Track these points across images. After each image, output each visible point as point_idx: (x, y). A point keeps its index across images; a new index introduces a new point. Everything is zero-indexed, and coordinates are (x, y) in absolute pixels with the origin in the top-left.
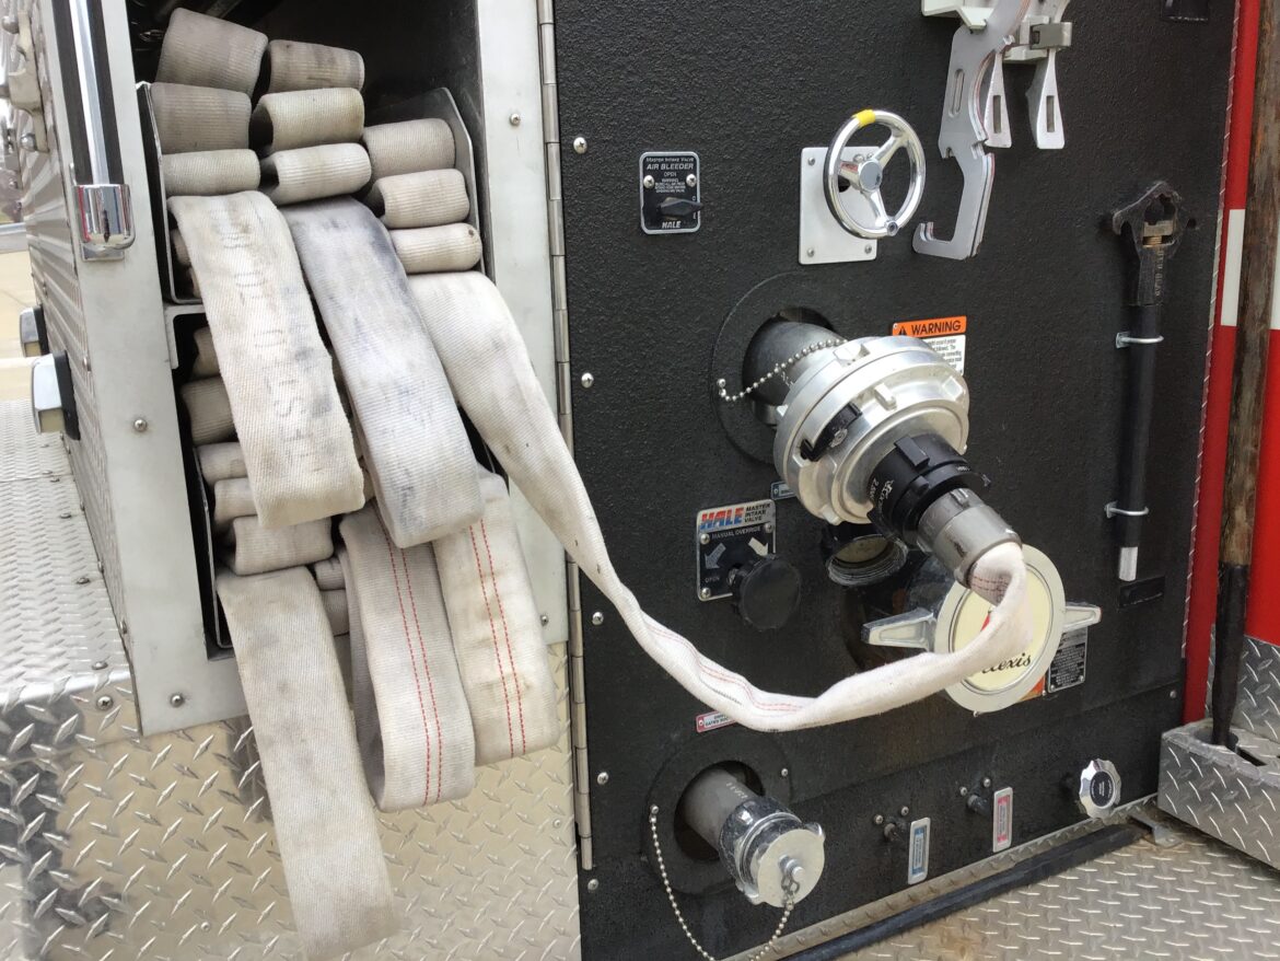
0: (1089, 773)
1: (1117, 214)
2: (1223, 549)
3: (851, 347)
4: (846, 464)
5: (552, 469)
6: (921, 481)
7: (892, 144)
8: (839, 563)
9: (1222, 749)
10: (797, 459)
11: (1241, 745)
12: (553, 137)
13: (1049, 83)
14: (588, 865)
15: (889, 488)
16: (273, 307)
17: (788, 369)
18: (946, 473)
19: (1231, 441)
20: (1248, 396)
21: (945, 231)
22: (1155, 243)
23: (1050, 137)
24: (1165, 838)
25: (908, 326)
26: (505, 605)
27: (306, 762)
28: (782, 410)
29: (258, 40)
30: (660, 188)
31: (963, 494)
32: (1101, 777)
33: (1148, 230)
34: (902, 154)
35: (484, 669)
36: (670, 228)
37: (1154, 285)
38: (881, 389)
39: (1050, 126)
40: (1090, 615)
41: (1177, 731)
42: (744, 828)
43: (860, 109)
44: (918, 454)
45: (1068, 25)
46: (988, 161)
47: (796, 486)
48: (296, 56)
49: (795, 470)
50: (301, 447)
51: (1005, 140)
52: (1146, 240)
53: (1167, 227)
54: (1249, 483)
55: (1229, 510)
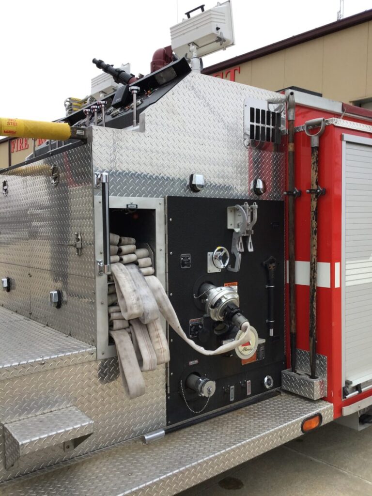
0: (266, 379)
1: (264, 262)
2: (290, 330)
3: (219, 289)
4: (219, 309)
5: (170, 310)
6: (232, 312)
7: (223, 252)
8: (216, 330)
9: (293, 373)
10: (210, 309)
11: (297, 372)
12: (167, 252)
13: (250, 240)
14: (169, 392)
15: (227, 313)
16: (129, 283)
17: (207, 293)
18: (236, 310)
19: (290, 307)
20: (292, 297)
21: (233, 266)
22: (272, 268)
23: (251, 250)
24: (283, 394)
25: (227, 284)
26: (160, 335)
27: (129, 362)
28: (207, 300)
29: (118, 237)
30: (184, 260)
31: (239, 314)
32: (269, 380)
33: (270, 265)
34: (225, 254)
35: (157, 347)
36: (186, 267)
37: (272, 276)
38: (225, 296)
39: (251, 248)
40: (263, 341)
41: (285, 370)
42: (200, 382)
43: (218, 246)
44: (232, 307)
45: (253, 231)
46: (240, 255)
47: (210, 315)
48: (125, 240)
49: (210, 311)
50: (135, 305)
51: (243, 250)
52: (270, 267)
53: (274, 265)
54: (294, 315)
55: (291, 321)
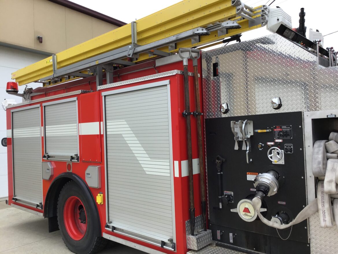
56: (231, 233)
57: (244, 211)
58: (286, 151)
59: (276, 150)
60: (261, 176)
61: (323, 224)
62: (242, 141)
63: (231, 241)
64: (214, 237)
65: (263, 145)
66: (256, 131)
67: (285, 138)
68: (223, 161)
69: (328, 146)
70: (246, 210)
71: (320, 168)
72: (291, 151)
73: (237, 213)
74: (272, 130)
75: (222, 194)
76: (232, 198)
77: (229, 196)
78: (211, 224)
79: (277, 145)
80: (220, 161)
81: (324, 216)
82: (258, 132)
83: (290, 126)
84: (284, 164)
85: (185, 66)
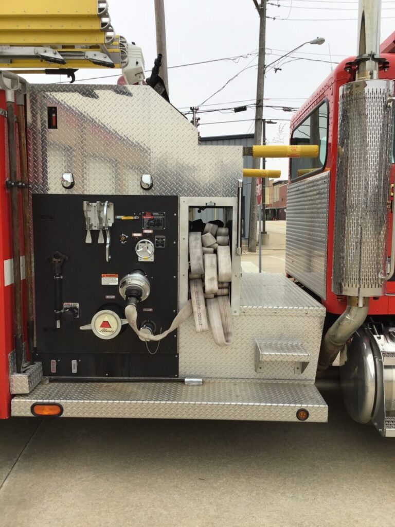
56: (74, 359)
57: (102, 326)
58: (156, 245)
59: (146, 243)
60: (130, 277)
61: (198, 328)
62: (98, 232)
63: (74, 371)
64: (46, 371)
65: (127, 237)
66: (118, 217)
67: (156, 228)
68: (65, 260)
69: (204, 238)
70: (106, 325)
71: (200, 264)
72: (163, 245)
73: (91, 331)
74: (141, 217)
75: (61, 307)
76: (76, 311)
77: (71, 309)
78: (38, 353)
79: (145, 236)
80: (59, 260)
81: (200, 318)
82: (121, 219)
83: (163, 213)
84: (153, 261)
85: (9, 104)
